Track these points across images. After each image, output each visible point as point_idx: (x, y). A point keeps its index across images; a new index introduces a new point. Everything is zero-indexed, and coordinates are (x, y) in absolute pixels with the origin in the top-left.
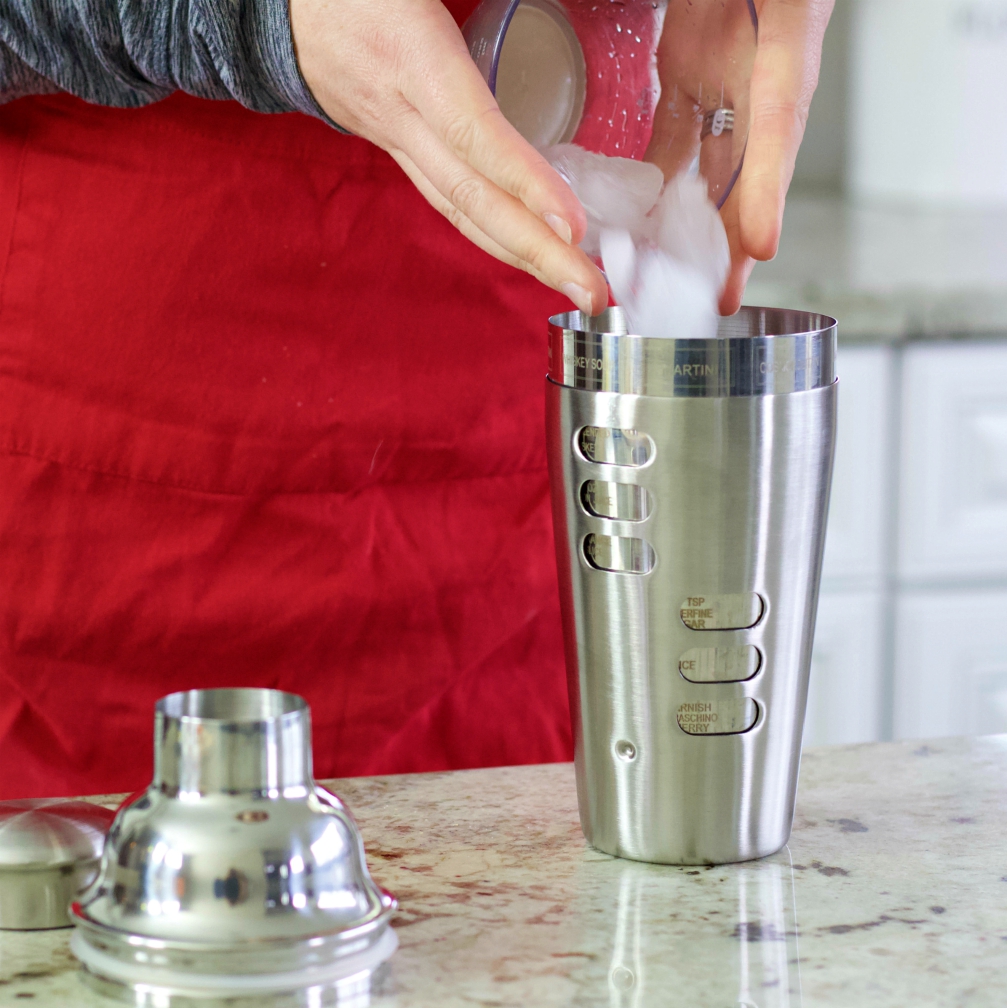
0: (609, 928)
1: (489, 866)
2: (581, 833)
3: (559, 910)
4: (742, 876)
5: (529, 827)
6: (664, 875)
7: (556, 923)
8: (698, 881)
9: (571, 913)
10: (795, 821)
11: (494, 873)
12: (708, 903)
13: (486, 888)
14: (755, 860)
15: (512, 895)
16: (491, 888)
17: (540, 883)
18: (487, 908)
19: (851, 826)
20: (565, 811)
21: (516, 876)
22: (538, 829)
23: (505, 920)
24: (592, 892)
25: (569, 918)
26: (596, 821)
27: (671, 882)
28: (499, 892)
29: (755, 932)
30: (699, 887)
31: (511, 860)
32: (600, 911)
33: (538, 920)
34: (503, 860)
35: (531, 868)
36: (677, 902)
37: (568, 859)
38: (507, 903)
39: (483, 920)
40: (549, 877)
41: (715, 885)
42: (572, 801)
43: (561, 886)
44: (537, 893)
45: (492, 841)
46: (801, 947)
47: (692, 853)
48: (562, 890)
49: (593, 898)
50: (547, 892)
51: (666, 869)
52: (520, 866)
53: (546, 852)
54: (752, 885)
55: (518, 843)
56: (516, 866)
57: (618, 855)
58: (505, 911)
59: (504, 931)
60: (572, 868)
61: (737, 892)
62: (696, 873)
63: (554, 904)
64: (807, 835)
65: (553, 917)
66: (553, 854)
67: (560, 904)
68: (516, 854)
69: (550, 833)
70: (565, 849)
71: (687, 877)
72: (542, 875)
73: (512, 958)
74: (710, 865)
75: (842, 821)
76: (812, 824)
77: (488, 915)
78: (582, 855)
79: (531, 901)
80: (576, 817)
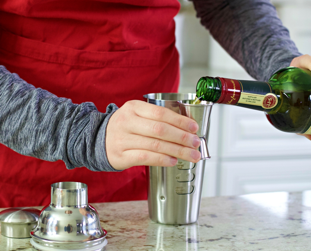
0: (156, 239)
1: (128, 224)
2: (149, 217)
3: (145, 235)
4: (187, 228)
5: (138, 215)
6: (170, 227)
7: (145, 238)
8: (178, 229)
9: (148, 236)
10: (200, 215)
11: (130, 226)
12: (180, 234)
13: (128, 230)
14: (190, 224)
15: (134, 231)
16: (129, 230)
17: (141, 229)
18: (128, 234)
19: (213, 216)
20: (146, 212)
21: (135, 227)
22: (140, 216)
23: (132, 237)
24: (153, 231)
25: (147, 237)
26: (152, 214)
27: (171, 229)
28: (131, 231)
29: (190, 241)
30: (178, 230)
31: (134, 223)
32: (155, 235)
33: (140, 237)
34: (132, 223)
35: (138, 225)
36: (173, 233)
37: (147, 223)
38: (133, 233)
39: (127, 237)
40: (143, 227)
41: (182, 229)
42: (147, 209)
43: (145, 229)
44: (140, 231)
45: (129, 218)
46: (201, 244)
47: (176, 223)
48: (146, 230)
49: (153, 232)
50: (142, 231)
51: (170, 226)
53: (142, 221)
54: (189, 230)
55: (135, 219)
56: (135, 224)
57: (158, 222)
58: (132, 235)
59: (132, 240)
60: (148, 225)
61: (185, 231)
62: (177, 227)
63: (144, 234)
64: (203, 218)
65: (144, 237)
67: (145, 234)
68: (135, 222)
69: (143, 217)
70: (146, 221)
71: (175, 228)
72: (141, 227)
73: (134, 246)
74: (180, 225)
75: (211, 215)
76: (204, 215)
77: (128, 236)
78: (151, 222)
79: (138, 233)
80: (148, 213)
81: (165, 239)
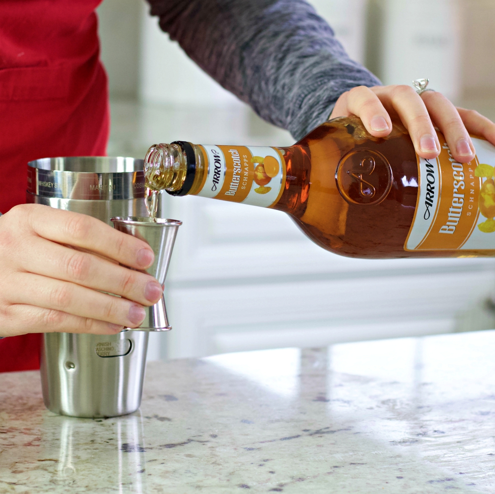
0: (59, 447)
1: (3, 420)
2: (43, 404)
3: (39, 439)
4: (119, 423)
5: (20, 401)
6: (85, 422)
7: (38, 445)
8: (102, 425)
9: (44, 441)
10: (144, 396)
11: (6, 423)
12: (107, 435)
13: (3, 430)
14: (126, 415)
15: (16, 433)
16: (6, 430)
17: (28, 427)
18: (5, 439)
19: (169, 398)
20: (36, 393)
21: (16, 424)
22: (25, 402)
23: (14, 445)
24: (53, 431)
25: (43, 443)
26: (50, 398)
27: (88, 426)
28: (10, 432)
29: (126, 448)
30: (103, 428)
31: (13, 417)
32: (57, 439)
33: (29, 444)
34: (10, 416)
35: (23, 420)
36: (93, 434)
37: (40, 416)
38: (14, 437)
39: (4, 445)
40: (32, 424)
41: (110, 426)
42: (39, 388)
43: (38, 428)
44: (27, 431)
45: (4, 407)
46: (149, 455)
47: (98, 413)
48: (39, 430)
49: (54, 433)
50: (32, 431)
51: (86, 420)
52: (18, 419)
53: (30, 412)
54: (124, 426)
55: (17, 408)
56: (16, 419)
57: (62, 414)
58: (13, 440)
59: (15, 450)
60: (42, 420)
61: (117, 430)
62: (101, 421)
63: (36, 436)
64: (151, 402)
65: (37, 443)
66: (33, 413)
67: (39, 436)
68: (16, 414)
69: (30, 404)
70: (38, 411)
71: (96, 423)
72: (29, 423)
73: (19, 462)
74: (106, 418)
75: (166, 396)
76: (151, 398)
77: (6, 442)
78: (48, 414)
79: (24, 435)
80: (41, 396)
81: (76, 446)
